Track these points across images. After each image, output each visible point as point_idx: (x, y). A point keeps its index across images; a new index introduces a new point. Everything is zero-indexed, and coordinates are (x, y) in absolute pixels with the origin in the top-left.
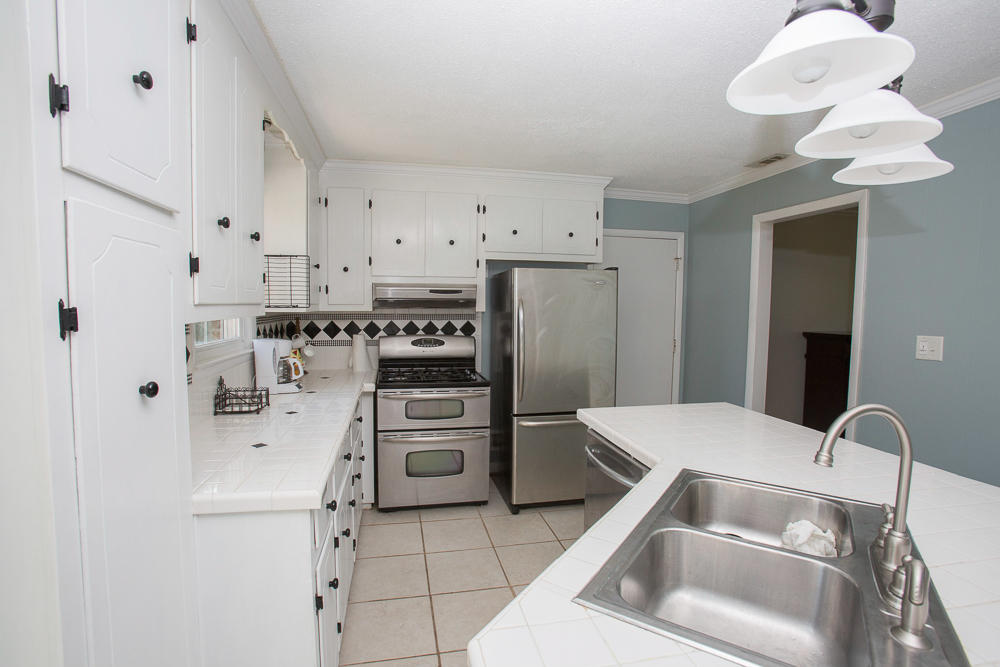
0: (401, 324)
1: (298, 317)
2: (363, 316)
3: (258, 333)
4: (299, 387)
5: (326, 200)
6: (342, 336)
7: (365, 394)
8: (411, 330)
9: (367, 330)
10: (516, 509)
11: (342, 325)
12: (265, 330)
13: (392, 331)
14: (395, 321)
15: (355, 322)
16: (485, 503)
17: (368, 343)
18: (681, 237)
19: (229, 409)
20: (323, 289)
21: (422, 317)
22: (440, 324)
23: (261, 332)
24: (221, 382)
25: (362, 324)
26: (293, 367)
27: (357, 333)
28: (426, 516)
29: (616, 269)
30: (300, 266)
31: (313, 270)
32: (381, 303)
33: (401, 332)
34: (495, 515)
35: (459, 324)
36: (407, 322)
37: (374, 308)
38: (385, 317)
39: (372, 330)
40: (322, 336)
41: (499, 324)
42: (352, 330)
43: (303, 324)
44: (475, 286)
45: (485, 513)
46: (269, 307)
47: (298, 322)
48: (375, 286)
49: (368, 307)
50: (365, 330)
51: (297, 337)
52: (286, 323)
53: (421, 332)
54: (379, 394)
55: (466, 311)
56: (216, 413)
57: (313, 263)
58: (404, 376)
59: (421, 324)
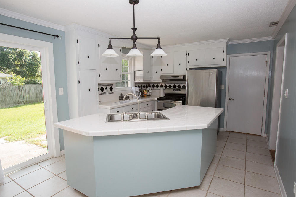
2: (159, 83)
4: (140, 97)
5: (153, 57)
8: (175, 87)
18: (269, 53)
20: (152, 77)
21: (177, 83)
24: (122, 94)
26: (139, 93)
30: (141, 72)
31: (145, 73)
33: (172, 87)
35: (182, 85)
36: (178, 85)
38: (164, 83)
39: (166, 87)
40: (155, 88)
42: (161, 86)
47: (150, 84)
48: (161, 76)
49: (161, 81)
50: (164, 87)
51: (148, 88)
53: (177, 87)
55: (183, 82)
59: (177, 85)
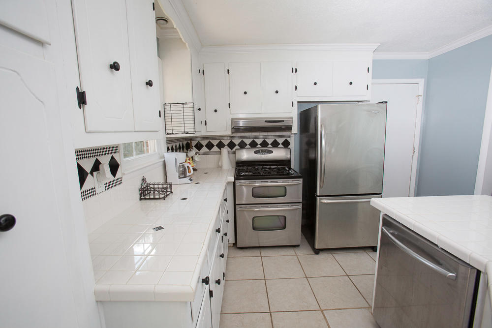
0: (248, 141)
1: (191, 139)
2: (226, 137)
3: (168, 149)
4: (191, 180)
5: (203, 71)
6: (215, 149)
7: (229, 183)
8: (253, 145)
9: (228, 145)
10: (317, 252)
11: (215, 142)
12: (172, 147)
13: (242, 145)
14: (244, 140)
15: (222, 141)
16: (298, 246)
17: (229, 153)
18: (422, 82)
19: (147, 197)
20: (204, 123)
21: (259, 137)
22: (270, 141)
23: (170, 148)
24: (144, 180)
25: (226, 142)
26: (187, 168)
27: (223, 147)
28: (265, 253)
29: (386, 102)
30: (188, 109)
31: (196, 111)
32: (236, 129)
33: (248, 146)
34: (304, 253)
35: (281, 141)
37: (232, 133)
38: (239, 137)
39: (231, 145)
40: (204, 149)
41: (305, 140)
42: (221, 145)
43: (194, 143)
44: (292, 118)
45: (299, 251)
46: (172, 134)
47: (191, 142)
48: (232, 120)
49: (229, 133)
51: (190, 150)
52: (185, 143)
53: (259, 146)
54: (236, 183)
55: (285, 133)
56: (141, 199)
57: (196, 107)
58: (250, 172)
59: (259, 141)
